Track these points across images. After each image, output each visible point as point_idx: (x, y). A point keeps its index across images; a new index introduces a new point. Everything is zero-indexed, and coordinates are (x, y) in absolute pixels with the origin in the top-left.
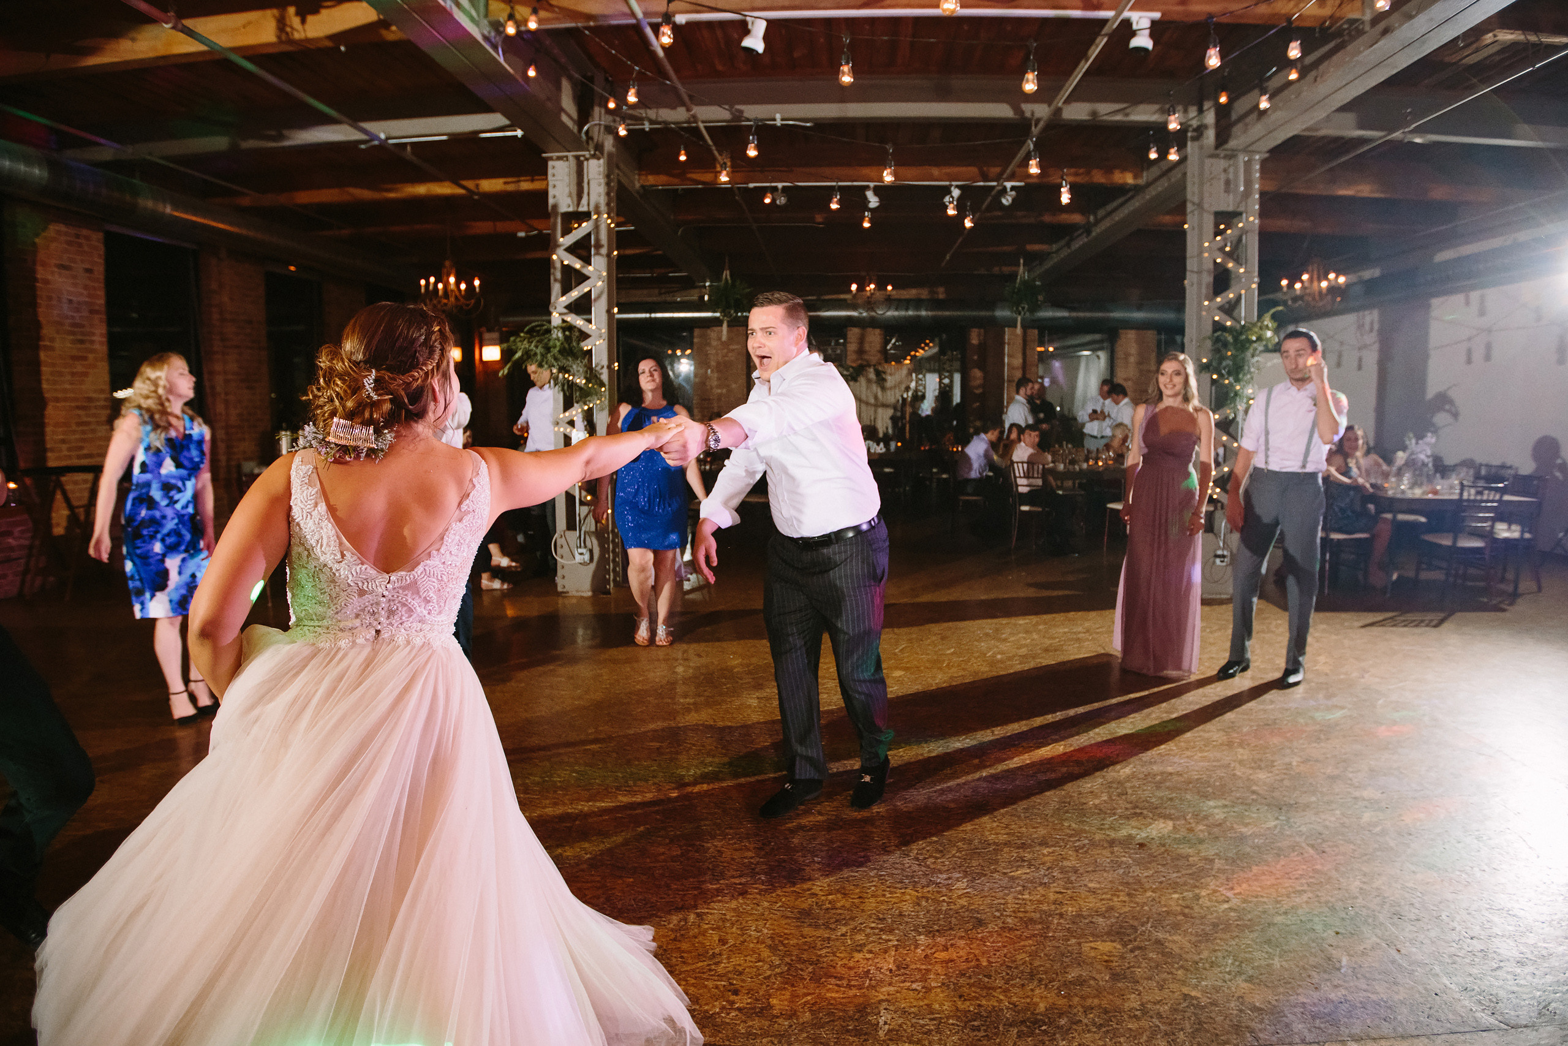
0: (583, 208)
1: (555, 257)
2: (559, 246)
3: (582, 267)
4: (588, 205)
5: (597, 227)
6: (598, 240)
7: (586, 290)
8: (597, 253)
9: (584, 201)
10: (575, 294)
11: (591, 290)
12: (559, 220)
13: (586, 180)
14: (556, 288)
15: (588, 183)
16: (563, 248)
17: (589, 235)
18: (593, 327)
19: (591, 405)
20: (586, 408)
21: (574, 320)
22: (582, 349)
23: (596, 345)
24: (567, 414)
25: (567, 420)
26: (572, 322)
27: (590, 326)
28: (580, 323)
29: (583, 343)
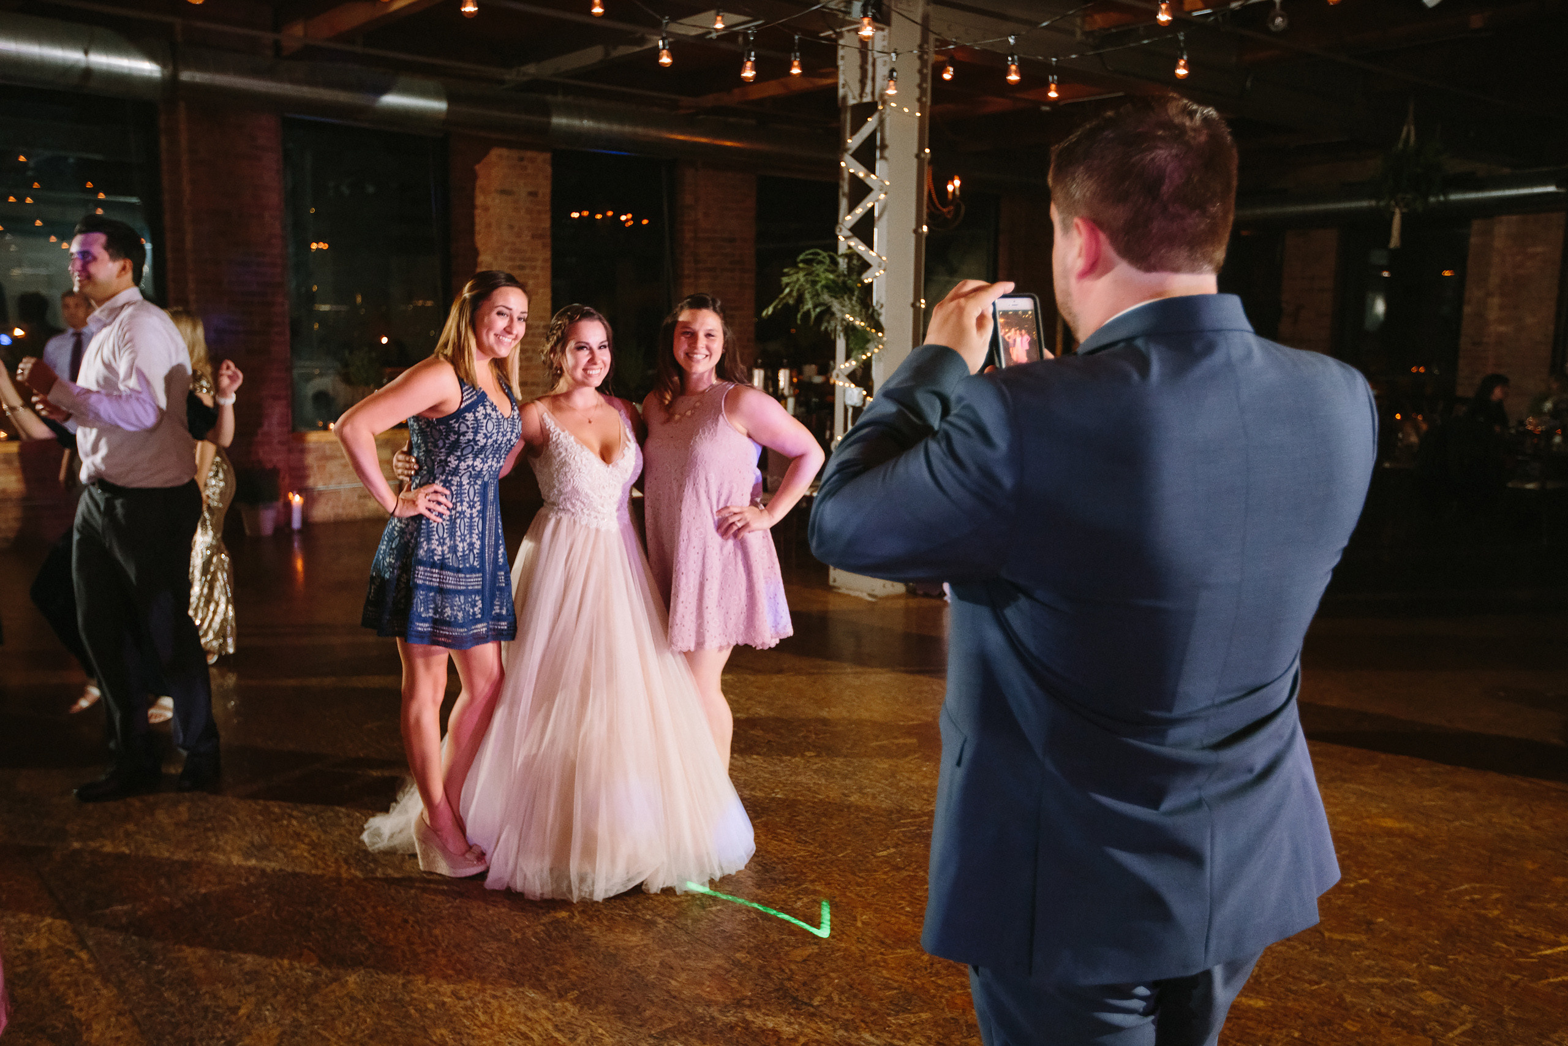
0: (867, 99)
1: (843, 164)
2: (846, 150)
3: (867, 175)
4: (873, 93)
5: (881, 122)
6: (883, 139)
7: (870, 205)
8: (882, 157)
9: (868, 89)
10: (859, 211)
11: (873, 207)
12: (849, 116)
13: (870, 60)
14: (844, 203)
15: (874, 65)
16: (850, 152)
17: (873, 135)
18: (873, 254)
19: (869, 354)
20: (864, 357)
21: (857, 246)
22: (862, 282)
23: (876, 277)
24: (847, 365)
25: (847, 373)
26: (855, 248)
27: (871, 252)
28: (862, 248)
29: (864, 276)
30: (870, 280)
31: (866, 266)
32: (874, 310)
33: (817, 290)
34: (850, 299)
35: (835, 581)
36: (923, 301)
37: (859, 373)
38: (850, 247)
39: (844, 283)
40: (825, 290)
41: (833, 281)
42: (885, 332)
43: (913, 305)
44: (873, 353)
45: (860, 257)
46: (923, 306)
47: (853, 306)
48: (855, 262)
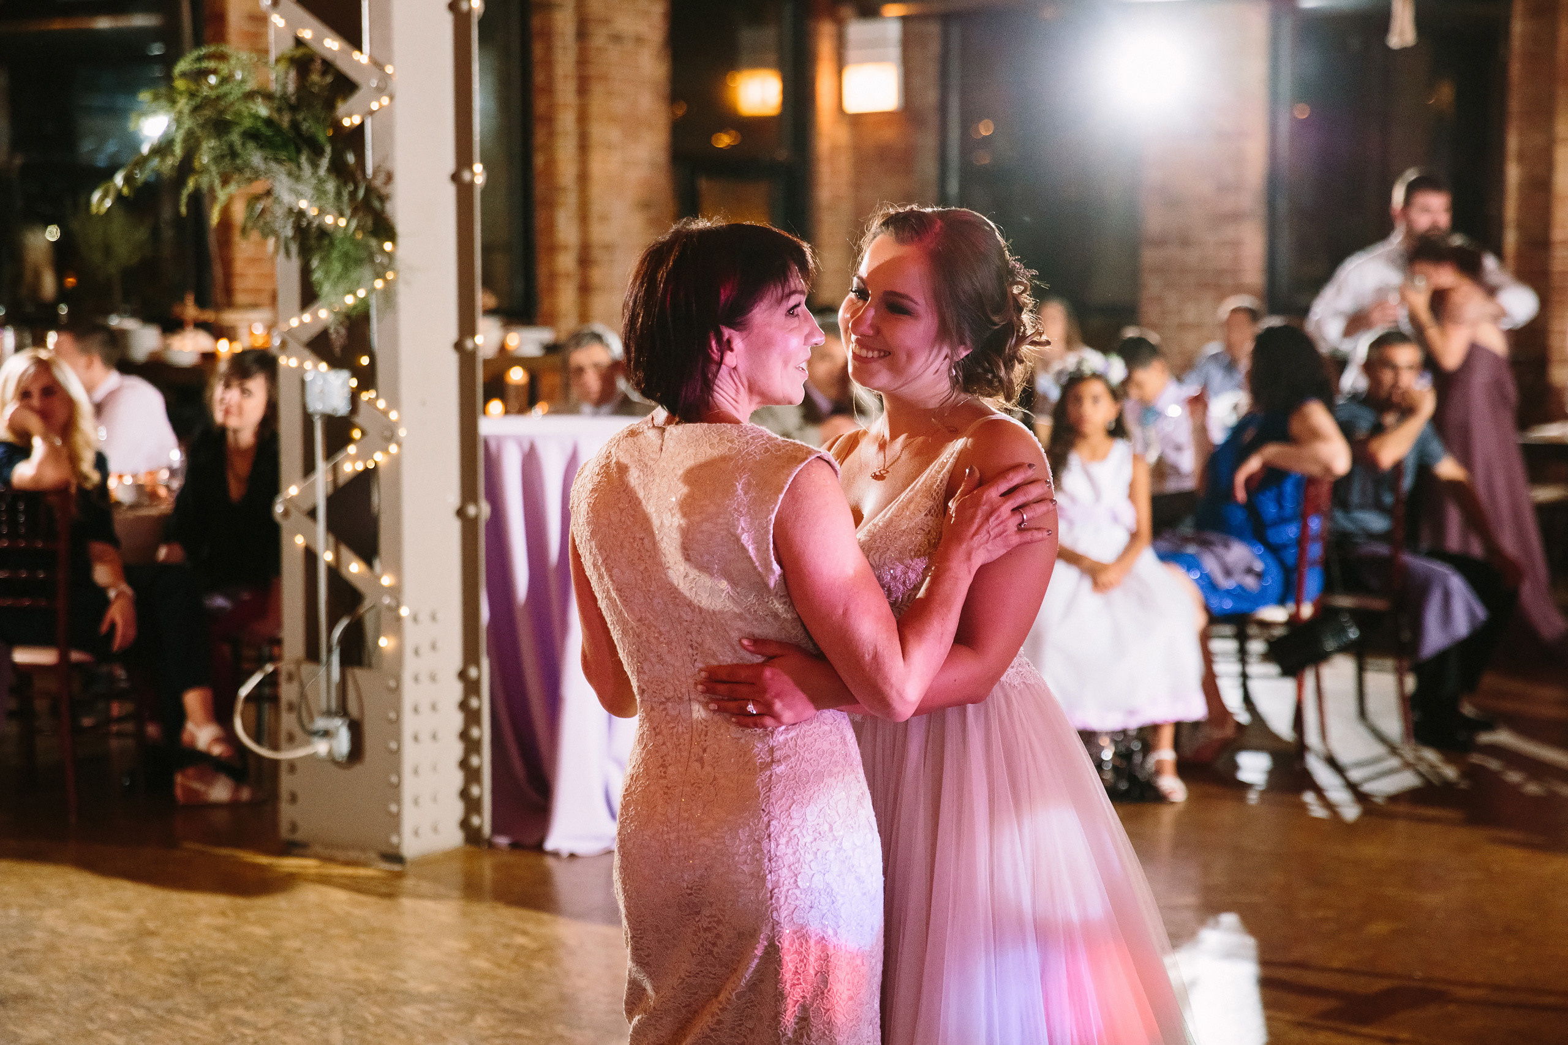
18: (362, 58)
19: (361, 293)
20: (350, 300)
21: (319, 39)
22: (337, 125)
23: (372, 113)
24: (307, 318)
25: (306, 337)
26: (315, 46)
27: (356, 55)
28: (332, 44)
29: (342, 108)
30: (356, 120)
31: (344, 86)
32: (369, 190)
33: (231, 146)
34: (315, 166)
35: (294, 828)
36: (478, 168)
37: (338, 337)
38: (299, 42)
39: (295, 125)
40: (251, 145)
41: (269, 122)
42: (401, 240)
43: (456, 177)
44: (372, 290)
45: (328, 66)
46: (479, 180)
47: (321, 181)
48: (315, 77)
